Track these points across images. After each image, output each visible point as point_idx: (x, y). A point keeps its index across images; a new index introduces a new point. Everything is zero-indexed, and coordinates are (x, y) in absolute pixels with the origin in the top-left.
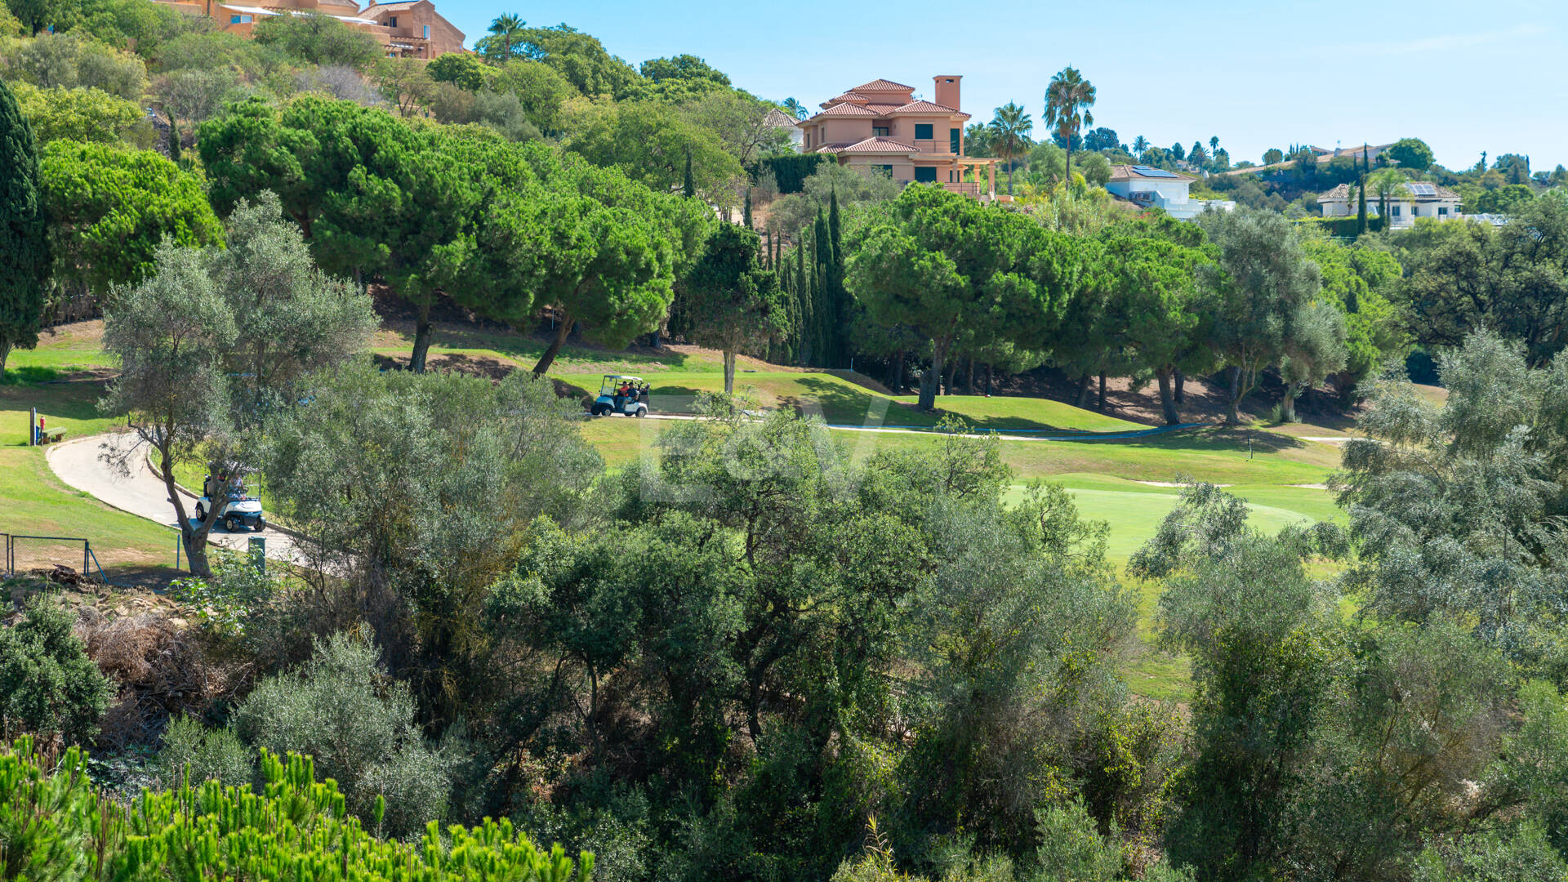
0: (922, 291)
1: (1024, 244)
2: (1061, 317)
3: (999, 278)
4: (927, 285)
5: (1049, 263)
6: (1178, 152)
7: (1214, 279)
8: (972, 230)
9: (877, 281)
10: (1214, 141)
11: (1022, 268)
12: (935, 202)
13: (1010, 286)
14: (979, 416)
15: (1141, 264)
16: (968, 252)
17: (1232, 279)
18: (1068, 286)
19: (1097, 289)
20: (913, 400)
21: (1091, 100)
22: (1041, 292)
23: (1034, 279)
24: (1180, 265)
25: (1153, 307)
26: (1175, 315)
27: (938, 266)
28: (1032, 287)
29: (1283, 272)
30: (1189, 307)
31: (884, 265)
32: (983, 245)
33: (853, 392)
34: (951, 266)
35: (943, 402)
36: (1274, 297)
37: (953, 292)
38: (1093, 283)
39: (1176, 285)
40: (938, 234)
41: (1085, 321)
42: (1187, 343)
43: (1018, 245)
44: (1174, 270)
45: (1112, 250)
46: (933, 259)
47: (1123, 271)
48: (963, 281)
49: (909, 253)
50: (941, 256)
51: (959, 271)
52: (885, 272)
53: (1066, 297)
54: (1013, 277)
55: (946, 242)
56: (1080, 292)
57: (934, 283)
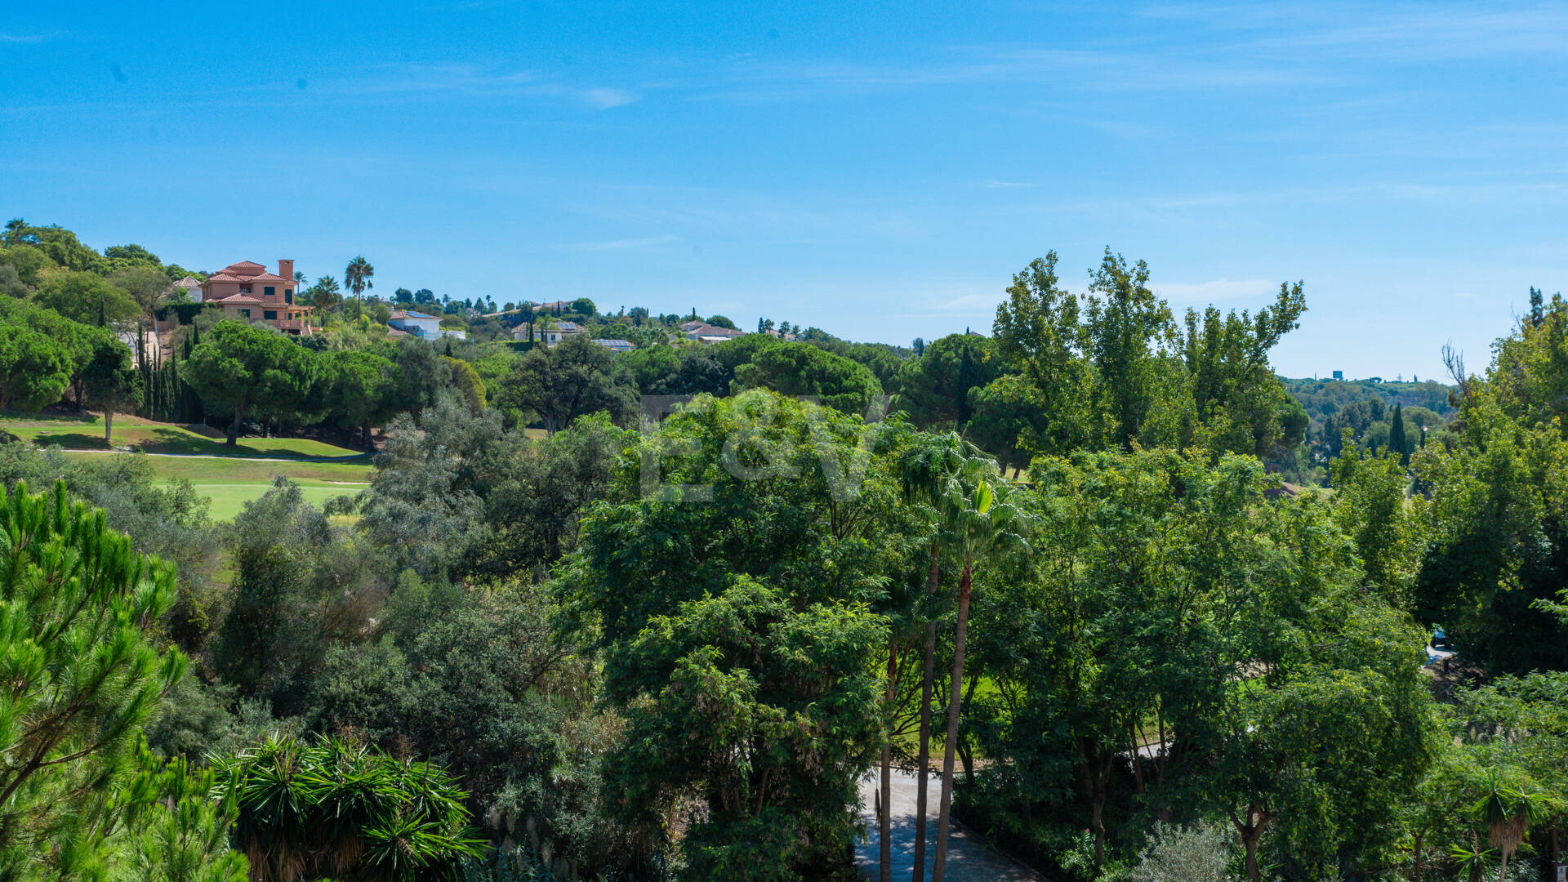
0: (224, 380)
1: (285, 354)
2: (306, 393)
3: (270, 372)
4: (227, 376)
5: (299, 365)
6: (468, 303)
7: (393, 374)
8: (254, 347)
9: (198, 375)
10: (488, 297)
11: (283, 367)
12: (234, 331)
13: (275, 377)
14: (263, 449)
15: (351, 365)
16: (252, 359)
17: (403, 374)
18: (310, 378)
19: (327, 379)
20: (225, 440)
21: (371, 274)
22: (293, 380)
23: (290, 373)
24: (373, 366)
25: (357, 388)
26: (369, 392)
27: (233, 366)
28: (288, 377)
29: (429, 370)
30: (378, 389)
31: (202, 365)
32: (261, 355)
33: (187, 436)
34: (240, 366)
35: (240, 441)
36: (424, 383)
37: (242, 381)
38: (324, 376)
39: (371, 377)
40: (235, 348)
41: (320, 396)
42: (377, 407)
43: (281, 354)
44: (369, 369)
45: (337, 358)
46: (230, 362)
47: (342, 369)
48: (248, 374)
49: (216, 359)
50: (235, 361)
51: (246, 369)
52: (203, 369)
53: (308, 383)
54: (278, 372)
55: (239, 353)
56: (318, 380)
57: (231, 376)
